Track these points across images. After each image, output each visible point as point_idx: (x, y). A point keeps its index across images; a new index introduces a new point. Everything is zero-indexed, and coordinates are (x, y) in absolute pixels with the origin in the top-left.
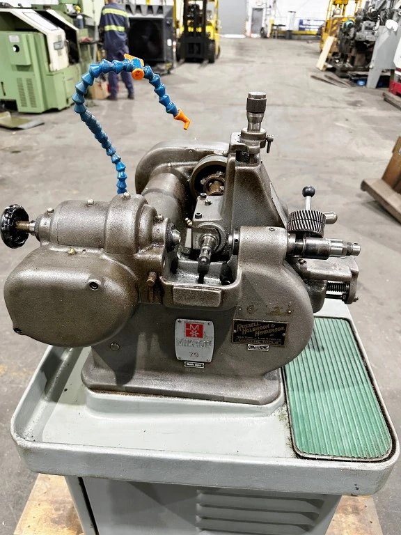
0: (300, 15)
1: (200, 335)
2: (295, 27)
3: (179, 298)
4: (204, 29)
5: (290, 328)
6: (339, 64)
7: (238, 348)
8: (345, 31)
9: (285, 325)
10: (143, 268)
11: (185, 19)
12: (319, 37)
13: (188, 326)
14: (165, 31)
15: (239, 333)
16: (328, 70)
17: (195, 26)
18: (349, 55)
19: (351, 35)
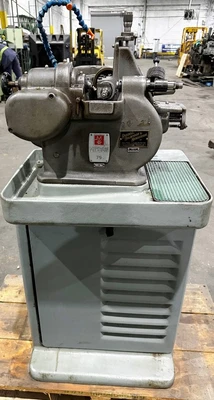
0: (163, 42)
1: (102, 144)
2: (159, 50)
3: (93, 109)
4: (93, 51)
5: (150, 135)
6: (192, 72)
7: (123, 151)
8: (195, 49)
9: (147, 132)
10: (73, 95)
11: (79, 45)
12: (177, 56)
13: (96, 137)
14: (65, 53)
15: (123, 140)
16: (184, 77)
17: (86, 49)
18: (200, 65)
19: (200, 51)
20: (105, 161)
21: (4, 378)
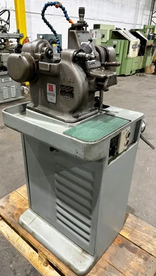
1: (52, 91)
7: (62, 98)
9: (73, 88)
13: (49, 86)
15: (62, 91)
20: (54, 101)
21: (9, 215)
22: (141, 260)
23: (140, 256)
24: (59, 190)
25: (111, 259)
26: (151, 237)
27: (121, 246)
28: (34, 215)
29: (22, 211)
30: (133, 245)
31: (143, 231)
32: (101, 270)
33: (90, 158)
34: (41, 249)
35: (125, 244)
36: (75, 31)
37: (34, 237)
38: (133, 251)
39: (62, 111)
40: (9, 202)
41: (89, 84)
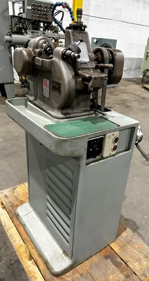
9: (60, 84)
15: (53, 86)
20: (48, 97)
21: (9, 205)
22: (122, 276)
23: (122, 272)
24: (49, 187)
25: (91, 267)
26: (142, 257)
27: (107, 257)
28: (31, 209)
29: (22, 202)
30: (119, 260)
31: (135, 249)
32: (77, 275)
33: (61, 153)
34: (27, 242)
35: (112, 256)
36: (70, 31)
37: (24, 230)
38: (117, 265)
39: (52, 107)
40: (14, 193)
41: (76, 82)
